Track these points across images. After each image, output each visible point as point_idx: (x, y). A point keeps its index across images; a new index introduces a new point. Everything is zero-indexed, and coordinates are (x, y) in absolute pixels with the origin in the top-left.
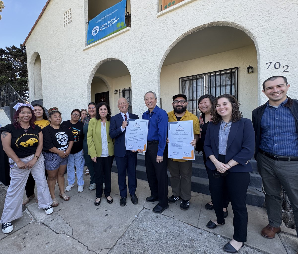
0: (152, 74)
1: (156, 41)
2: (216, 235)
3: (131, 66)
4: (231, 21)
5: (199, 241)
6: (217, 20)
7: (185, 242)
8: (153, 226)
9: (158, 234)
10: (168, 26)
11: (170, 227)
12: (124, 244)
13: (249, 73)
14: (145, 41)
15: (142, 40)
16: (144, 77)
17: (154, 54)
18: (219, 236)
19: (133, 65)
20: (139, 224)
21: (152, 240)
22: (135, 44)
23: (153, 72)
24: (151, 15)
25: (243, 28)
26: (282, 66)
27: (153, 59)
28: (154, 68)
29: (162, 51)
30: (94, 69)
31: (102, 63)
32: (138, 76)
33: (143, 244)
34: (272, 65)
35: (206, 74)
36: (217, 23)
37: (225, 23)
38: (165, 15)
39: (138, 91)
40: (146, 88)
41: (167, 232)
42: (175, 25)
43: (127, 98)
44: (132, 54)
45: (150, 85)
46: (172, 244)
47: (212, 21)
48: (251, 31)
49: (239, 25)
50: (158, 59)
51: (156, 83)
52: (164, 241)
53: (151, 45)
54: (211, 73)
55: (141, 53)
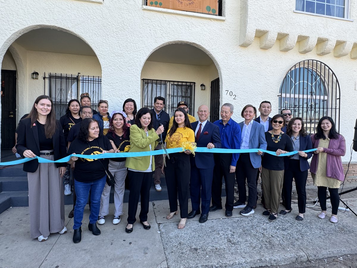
0: (133, 72)
1: (140, 36)
2: (220, 219)
3: (101, 53)
4: (207, 49)
5: (215, 226)
6: (197, 43)
7: (208, 230)
8: (181, 232)
9: (189, 235)
10: (154, 25)
11: (193, 227)
12: (172, 252)
13: (202, 89)
14: (125, 29)
15: (121, 25)
16: (121, 73)
17: (137, 50)
18: (221, 219)
19: (105, 53)
20: (169, 235)
21: (189, 239)
22: (110, 27)
23: (135, 71)
24: (135, 3)
25: (213, 58)
26: (233, 95)
27: (136, 56)
28: (136, 66)
29: (146, 50)
30: (19, 32)
31: (39, 27)
32: (112, 69)
33: (185, 244)
34: (229, 93)
35: (170, 81)
36: (197, 45)
37: (202, 48)
38: (151, 12)
39: (112, 90)
40: (124, 88)
41: (193, 231)
42: (162, 29)
43: (61, 90)
44: (104, 38)
45: (130, 85)
46: (202, 235)
47: (194, 42)
48: (218, 63)
49: (211, 54)
50: (141, 57)
51: (138, 85)
52: (197, 236)
53: (133, 37)
54: (174, 82)
55: (119, 42)
